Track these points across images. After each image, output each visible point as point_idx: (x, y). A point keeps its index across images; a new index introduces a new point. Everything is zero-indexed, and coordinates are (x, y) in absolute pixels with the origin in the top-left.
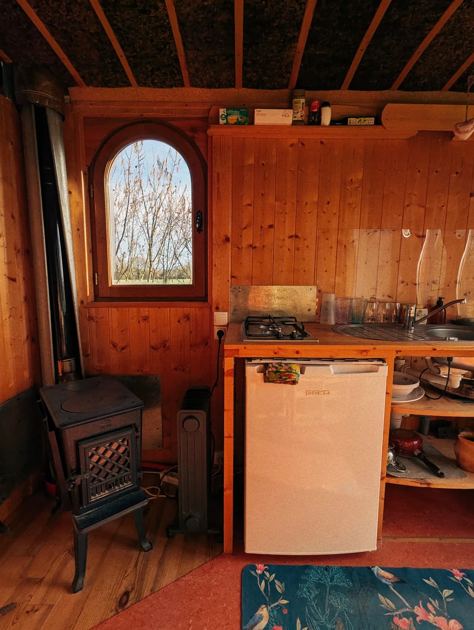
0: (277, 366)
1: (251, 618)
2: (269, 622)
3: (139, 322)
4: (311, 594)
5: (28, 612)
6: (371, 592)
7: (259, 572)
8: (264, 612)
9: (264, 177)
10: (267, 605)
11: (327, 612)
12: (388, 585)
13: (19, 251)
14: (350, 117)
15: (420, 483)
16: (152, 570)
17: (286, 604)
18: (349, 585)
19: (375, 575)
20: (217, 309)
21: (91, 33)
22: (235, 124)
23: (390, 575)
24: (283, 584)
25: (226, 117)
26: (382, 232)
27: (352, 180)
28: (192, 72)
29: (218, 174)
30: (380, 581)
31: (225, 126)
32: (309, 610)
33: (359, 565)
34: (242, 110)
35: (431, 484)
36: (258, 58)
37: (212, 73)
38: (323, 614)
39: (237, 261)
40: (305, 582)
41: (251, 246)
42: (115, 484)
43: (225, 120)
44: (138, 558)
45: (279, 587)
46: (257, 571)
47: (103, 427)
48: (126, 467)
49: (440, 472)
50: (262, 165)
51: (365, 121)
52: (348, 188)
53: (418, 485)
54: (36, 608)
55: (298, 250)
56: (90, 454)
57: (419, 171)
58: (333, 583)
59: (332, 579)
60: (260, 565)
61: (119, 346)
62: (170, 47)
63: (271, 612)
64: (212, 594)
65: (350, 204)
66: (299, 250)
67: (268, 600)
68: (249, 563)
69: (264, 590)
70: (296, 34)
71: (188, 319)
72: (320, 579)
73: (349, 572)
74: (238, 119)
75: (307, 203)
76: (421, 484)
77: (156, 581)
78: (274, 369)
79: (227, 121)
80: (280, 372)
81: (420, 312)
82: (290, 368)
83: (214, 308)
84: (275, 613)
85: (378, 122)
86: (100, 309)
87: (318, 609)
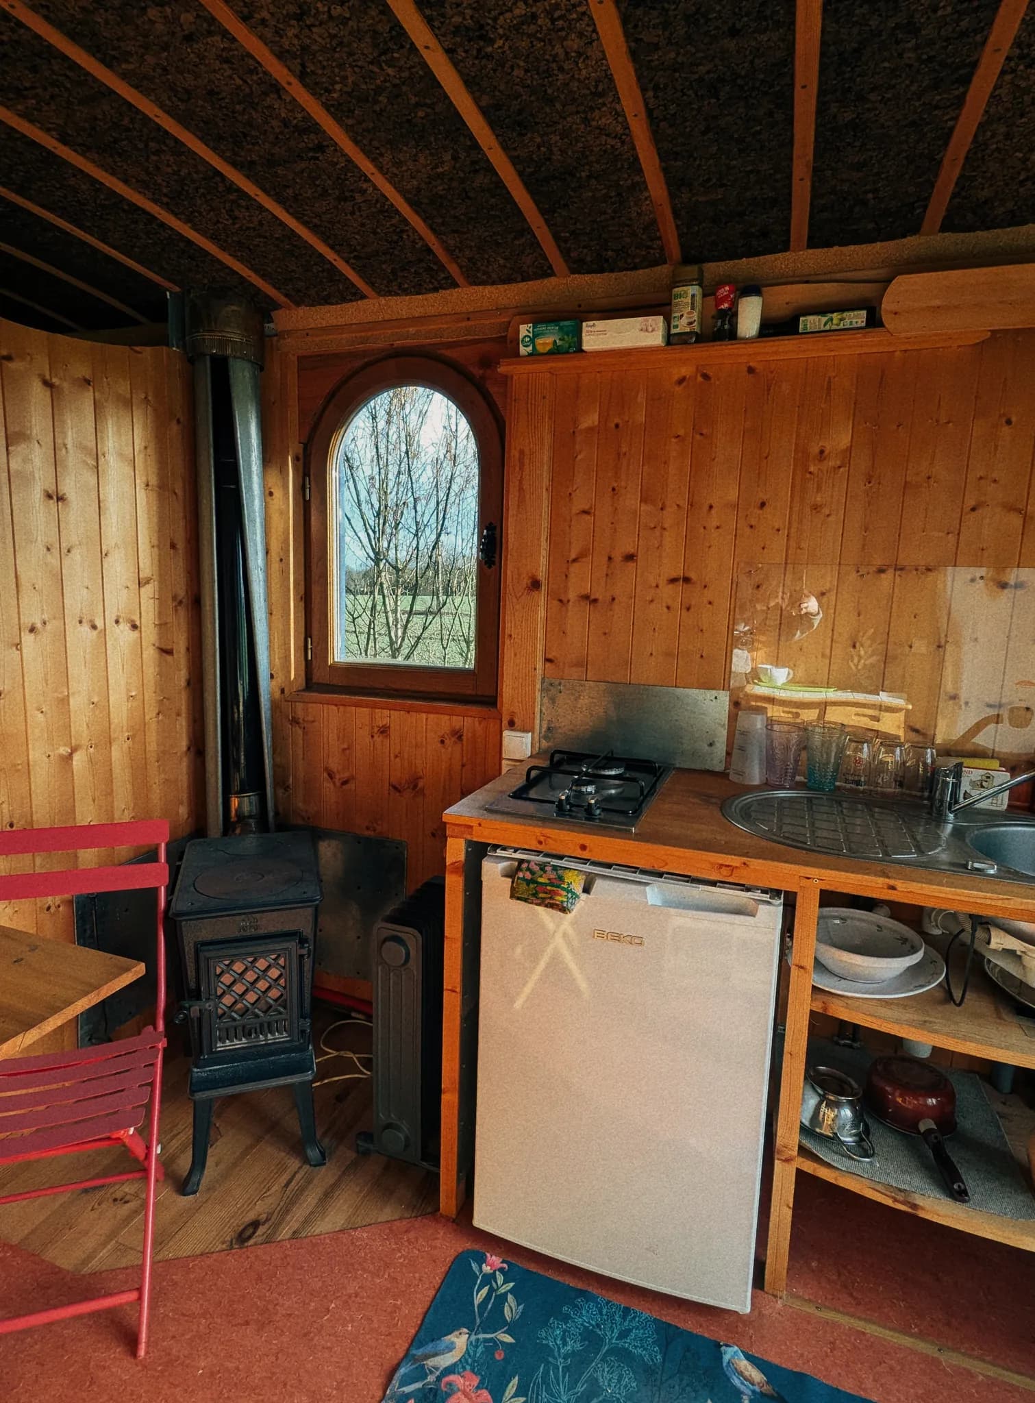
0: (536, 868)
1: (433, 1340)
2: (460, 1360)
3: (372, 736)
4: (565, 1344)
5: (115, 1200)
6: (695, 1391)
7: (487, 1269)
8: (460, 1341)
9: (619, 454)
10: (471, 1329)
11: (580, 1388)
12: (743, 1393)
13: (180, 602)
14: (804, 315)
15: (893, 1197)
16: (310, 1199)
17: (507, 1344)
18: (652, 1360)
19: (722, 1363)
20: (512, 724)
21: (277, 239)
22: (550, 353)
23: (756, 1375)
24: (521, 1307)
25: (532, 340)
26: (898, 573)
27: (822, 452)
28: (464, 264)
29: (522, 452)
30: (728, 1379)
31: (529, 358)
32: (546, 1373)
33: (698, 1331)
34: (562, 323)
35: (923, 1208)
36: (579, 226)
37: (502, 262)
38: (569, 1390)
39: (556, 628)
40: (566, 1318)
41: (586, 597)
42: (258, 1030)
43: (531, 348)
44: (296, 1173)
45: (511, 1308)
46: (484, 1265)
47: (243, 929)
48: (280, 1005)
49: (959, 1186)
50: (613, 426)
51: (841, 320)
52: (812, 469)
53: (889, 1202)
54: (127, 1198)
55: (688, 609)
56: (218, 971)
57: (1009, 422)
58: (621, 1343)
59: (624, 1335)
60: (494, 1257)
61: (337, 777)
62: (408, 236)
63: (469, 1343)
64: (386, 1276)
65: (816, 508)
66: (692, 610)
67: (478, 1321)
68: (476, 1247)
69: (479, 1305)
70: (637, 178)
71: (460, 738)
72: (598, 1326)
73: (667, 1336)
74: (555, 341)
75: (711, 507)
76: (895, 1200)
77: (307, 1221)
78: (528, 876)
79: (534, 347)
80: (537, 883)
81: (988, 777)
82: (561, 879)
83: (505, 722)
84: (480, 1350)
85: (874, 321)
86: (310, 705)
87: (564, 1377)
